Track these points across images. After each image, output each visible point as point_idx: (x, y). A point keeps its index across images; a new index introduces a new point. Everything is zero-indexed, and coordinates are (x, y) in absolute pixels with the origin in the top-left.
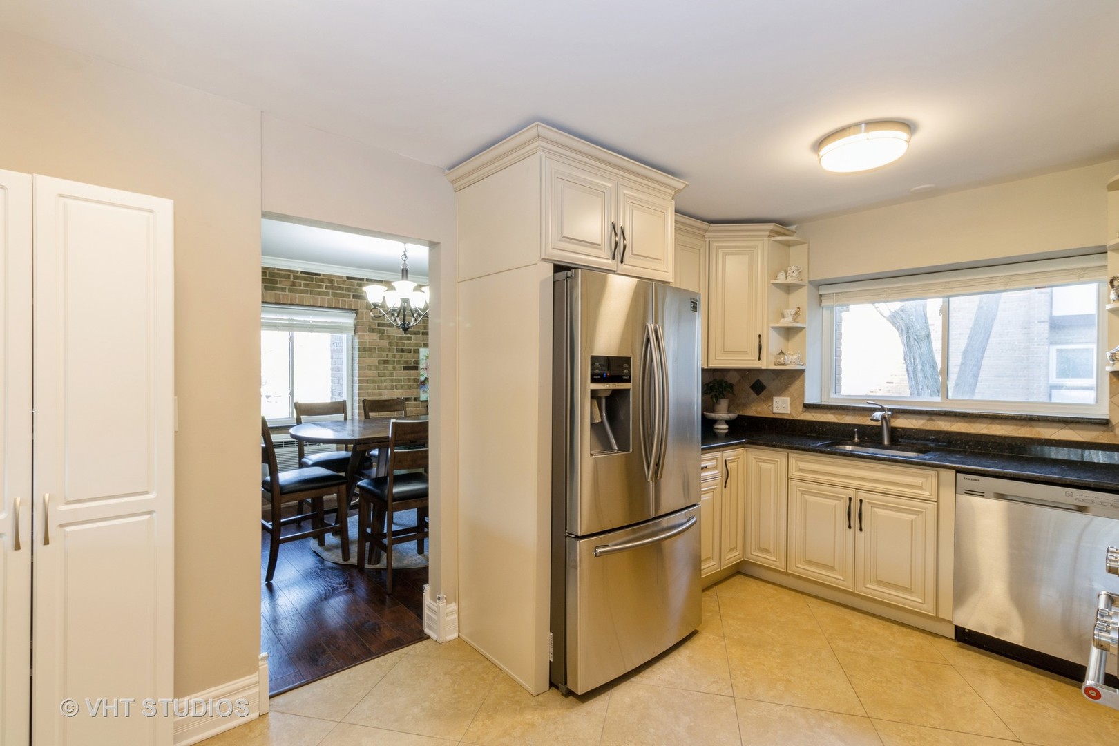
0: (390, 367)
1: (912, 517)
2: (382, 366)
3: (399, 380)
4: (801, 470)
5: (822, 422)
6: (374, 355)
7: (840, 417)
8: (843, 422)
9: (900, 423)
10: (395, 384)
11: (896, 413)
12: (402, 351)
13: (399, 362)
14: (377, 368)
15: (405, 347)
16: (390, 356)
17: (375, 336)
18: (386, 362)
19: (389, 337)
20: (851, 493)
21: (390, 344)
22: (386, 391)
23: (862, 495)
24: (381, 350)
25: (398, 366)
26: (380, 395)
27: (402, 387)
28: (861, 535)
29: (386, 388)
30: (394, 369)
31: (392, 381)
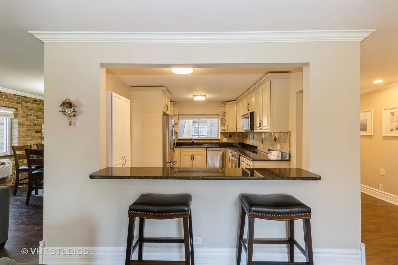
0: (30, 131)
1: (201, 156)
2: (27, 131)
3: (34, 137)
4: (183, 151)
5: (181, 143)
6: (24, 127)
7: (184, 141)
8: (185, 142)
9: (195, 142)
10: (32, 138)
11: (194, 140)
12: (35, 125)
13: (34, 130)
14: (25, 132)
15: (36, 124)
16: (31, 127)
17: (25, 119)
18: (29, 130)
19: (30, 120)
20: (192, 154)
21: (31, 122)
22: (29, 141)
23: (194, 154)
24: (27, 125)
25: (33, 131)
26: (27, 143)
27: (35, 140)
28: (193, 161)
29: (29, 140)
30: (32, 132)
31: (31, 137)
